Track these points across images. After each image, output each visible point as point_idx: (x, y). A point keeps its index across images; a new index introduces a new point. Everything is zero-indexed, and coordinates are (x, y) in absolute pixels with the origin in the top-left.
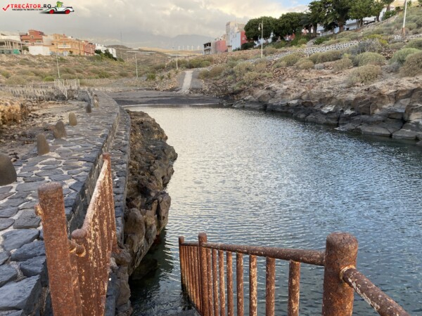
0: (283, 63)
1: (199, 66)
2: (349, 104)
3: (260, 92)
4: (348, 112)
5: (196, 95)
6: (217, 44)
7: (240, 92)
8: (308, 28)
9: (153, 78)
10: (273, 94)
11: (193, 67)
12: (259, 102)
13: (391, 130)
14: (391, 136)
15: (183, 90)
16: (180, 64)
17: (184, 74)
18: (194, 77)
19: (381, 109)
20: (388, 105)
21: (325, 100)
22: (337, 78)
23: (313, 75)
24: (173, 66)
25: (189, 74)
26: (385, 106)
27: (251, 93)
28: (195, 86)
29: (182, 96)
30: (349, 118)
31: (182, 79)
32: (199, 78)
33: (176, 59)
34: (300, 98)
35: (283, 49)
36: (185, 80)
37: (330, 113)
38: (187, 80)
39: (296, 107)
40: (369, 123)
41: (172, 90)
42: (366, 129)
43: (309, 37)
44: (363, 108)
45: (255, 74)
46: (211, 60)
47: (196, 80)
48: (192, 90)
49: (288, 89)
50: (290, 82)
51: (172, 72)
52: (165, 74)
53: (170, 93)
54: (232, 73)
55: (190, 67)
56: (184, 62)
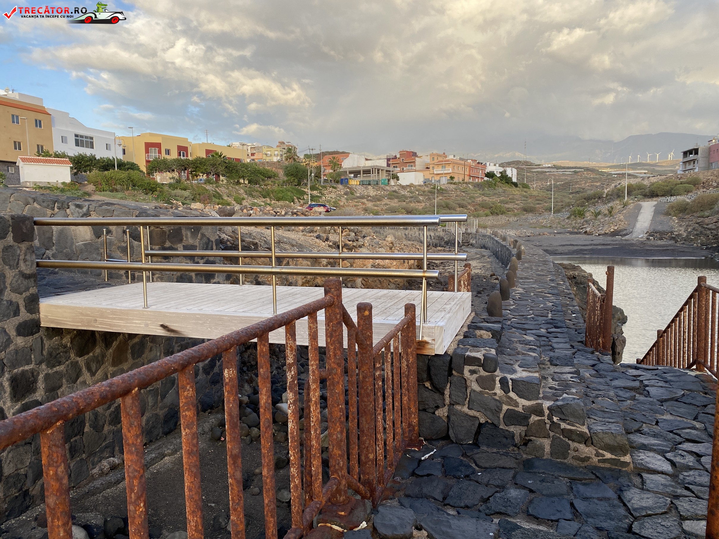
1: (669, 193)
5: (660, 242)
6: (713, 150)
9: (581, 214)
11: (657, 196)
15: (634, 235)
16: (631, 190)
17: (639, 208)
18: (657, 212)
24: (618, 194)
25: (648, 207)
28: (660, 228)
29: (632, 245)
31: (633, 216)
32: (668, 214)
33: (625, 183)
36: (640, 218)
38: (645, 217)
41: (615, 234)
46: (694, 183)
47: (662, 218)
48: (652, 234)
51: (616, 204)
52: (604, 208)
53: (610, 238)
55: (652, 194)
56: (640, 187)
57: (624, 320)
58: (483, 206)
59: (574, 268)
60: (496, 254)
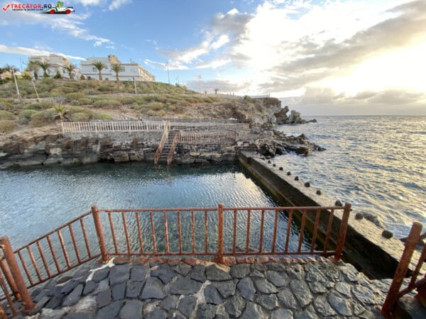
4: (2, 154)
13: (42, 161)
14: (42, 164)
19: (28, 149)
20: (32, 146)
26: (30, 147)
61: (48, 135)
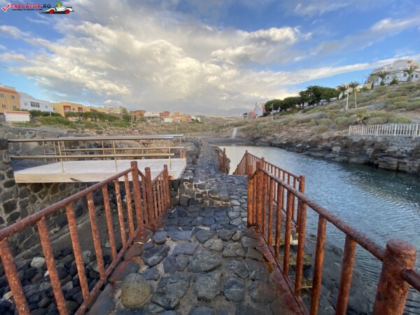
0: (282, 124)
1: (240, 126)
2: (309, 143)
3: (269, 138)
4: (308, 146)
5: (238, 139)
6: (250, 113)
7: (259, 138)
8: (299, 104)
9: (218, 132)
10: (275, 138)
12: (269, 142)
13: (324, 154)
14: (324, 156)
15: (232, 137)
16: (231, 125)
17: (233, 130)
18: (238, 131)
19: (321, 145)
20: (325, 144)
21: (298, 141)
22: (306, 131)
23: (296, 129)
24: (228, 126)
25: (235, 129)
26: (323, 144)
27: (265, 138)
28: (238, 135)
29: (232, 140)
30: (307, 149)
31: (232, 132)
32: (240, 131)
33: (230, 122)
34: (287, 140)
35: (284, 116)
37: (300, 147)
38: (235, 132)
39: (286, 145)
40: (315, 151)
42: (313, 154)
43: (299, 109)
44: (314, 145)
45: (267, 129)
46: (246, 123)
48: (237, 137)
49: (283, 136)
50: (284, 133)
51: (227, 128)
52: (224, 130)
53: (226, 138)
54: (257, 128)
55: (236, 126)
56: (233, 124)
57: (230, 162)
58: (191, 129)
59: (217, 147)
60: (195, 144)
61: (339, 136)
